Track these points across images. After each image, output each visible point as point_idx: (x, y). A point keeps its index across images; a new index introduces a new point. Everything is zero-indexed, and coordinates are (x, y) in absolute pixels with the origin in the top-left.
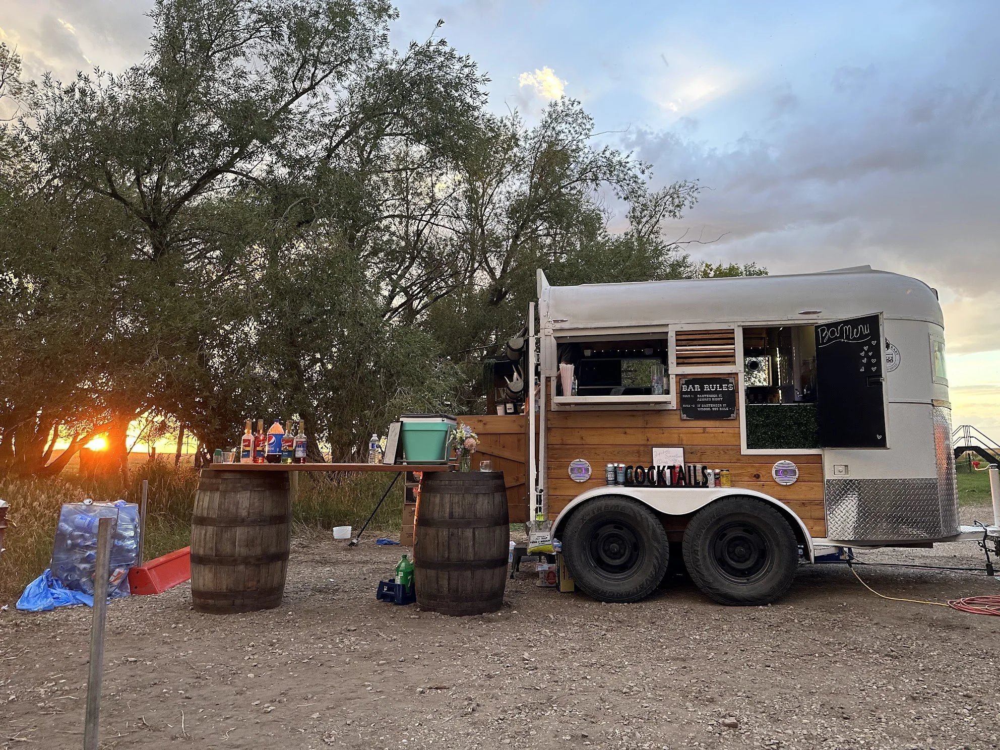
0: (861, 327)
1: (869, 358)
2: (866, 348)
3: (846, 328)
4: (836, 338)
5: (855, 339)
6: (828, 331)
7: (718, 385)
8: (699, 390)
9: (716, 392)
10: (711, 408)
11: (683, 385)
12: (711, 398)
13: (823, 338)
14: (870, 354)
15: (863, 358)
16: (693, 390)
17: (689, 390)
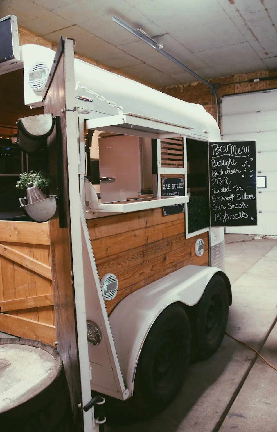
0: (243, 148)
1: (248, 169)
2: (246, 162)
3: (232, 147)
4: (225, 153)
5: (238, 155)
6: (219, 147)
8: (170, 188)
9: (177, 190)
11: (163, 184)
13: (215, 152)
14: (249, 166)
15: (244, 168)
16: (167, 189)
17: (166, 189)
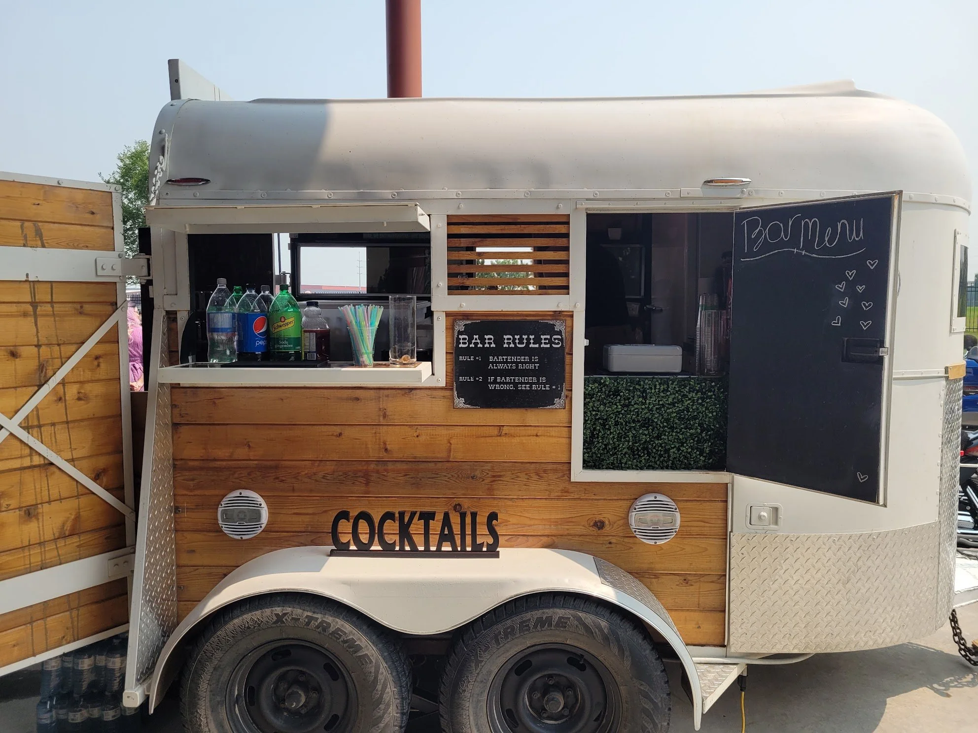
0: (843, 225)
1: (857, 299)
2: (851, 274)
3: (806, 223)
4: (782, 245)
5: (825, 250)
6: (764, 227)
7: (532, 337)
8: (493, 345)
9: (527, 351)
10: (516, 384)
11: (460, 333)
12: (517, 363)
13: (751, 242)
14: (860, 289)
15: (842, 296)
16: (480, 345)
17: (472, 345)
